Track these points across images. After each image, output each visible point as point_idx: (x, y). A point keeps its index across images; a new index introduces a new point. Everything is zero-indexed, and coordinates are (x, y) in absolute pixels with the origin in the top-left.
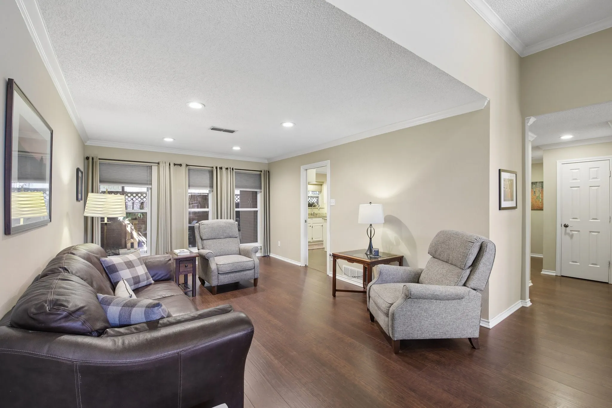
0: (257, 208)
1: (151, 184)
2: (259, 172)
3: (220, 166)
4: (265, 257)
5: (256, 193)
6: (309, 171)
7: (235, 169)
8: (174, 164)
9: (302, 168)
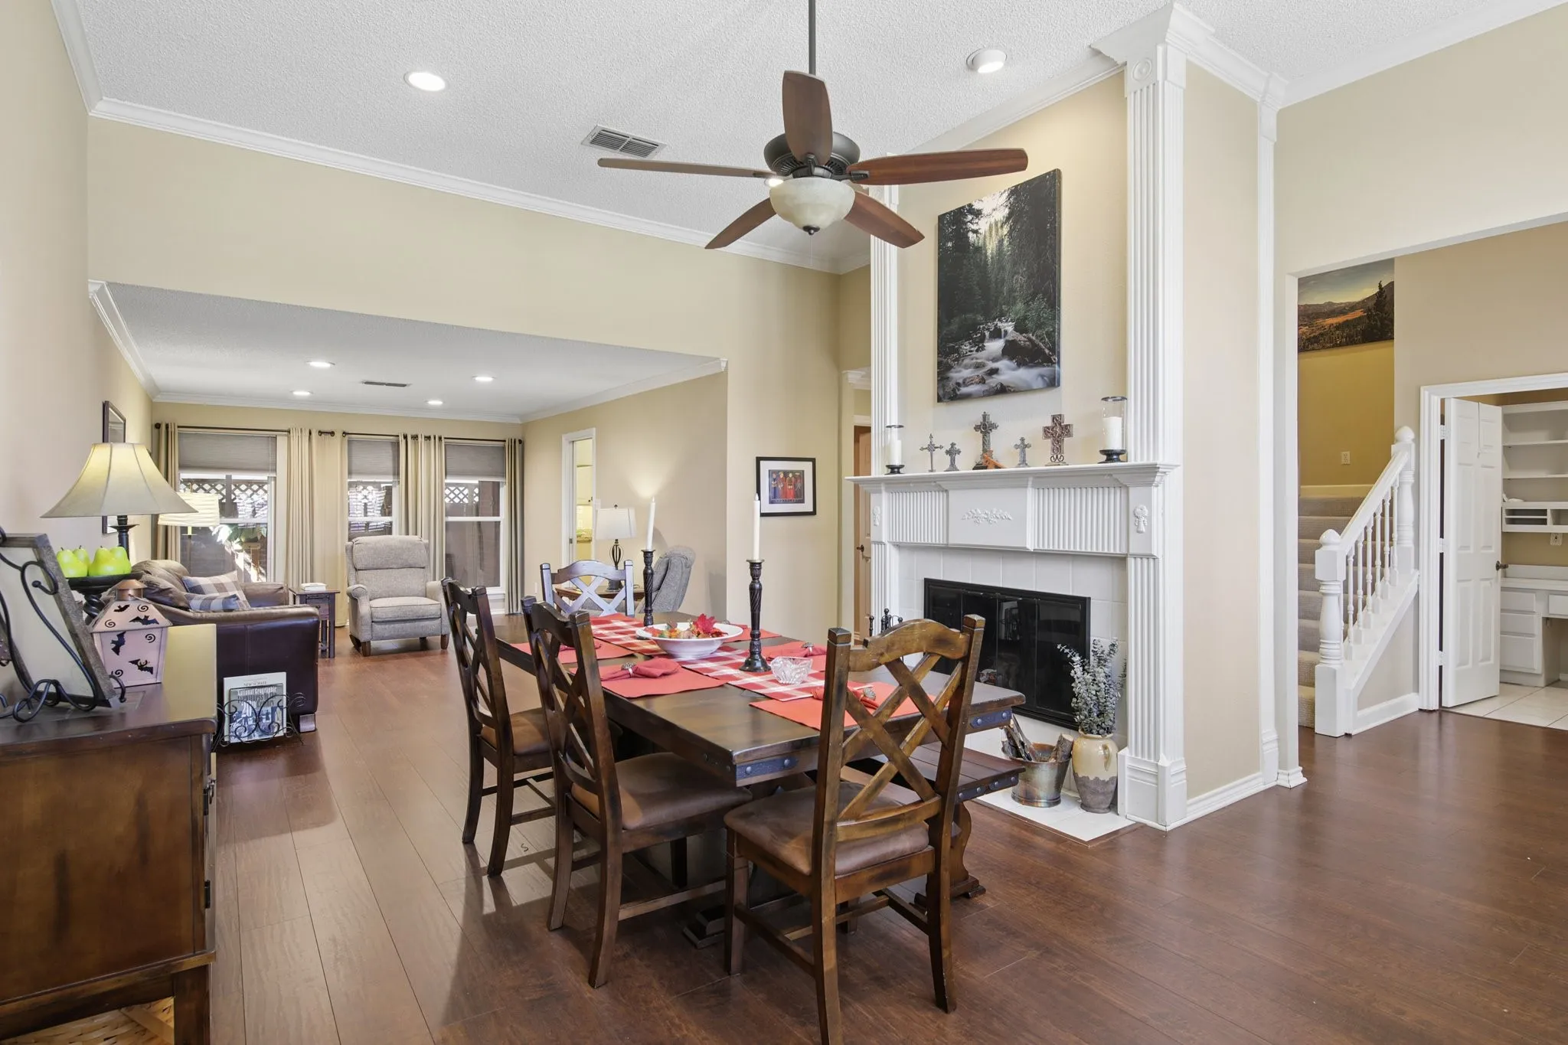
0: (498, 515)
1: (276, 471)
2: (502, 443)
3: (414, 434)
4: (511, 617)
5: (498, 484)
6: (578, 444)
7: (445, 438)
8: (320, 432)
9: (565, 439)
